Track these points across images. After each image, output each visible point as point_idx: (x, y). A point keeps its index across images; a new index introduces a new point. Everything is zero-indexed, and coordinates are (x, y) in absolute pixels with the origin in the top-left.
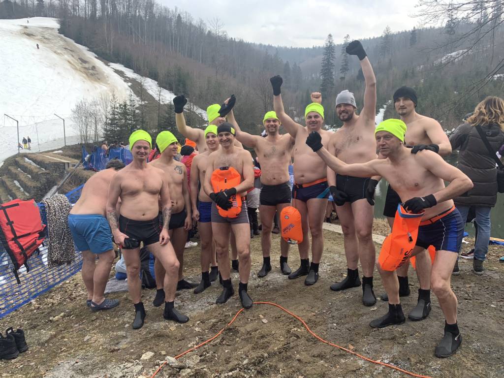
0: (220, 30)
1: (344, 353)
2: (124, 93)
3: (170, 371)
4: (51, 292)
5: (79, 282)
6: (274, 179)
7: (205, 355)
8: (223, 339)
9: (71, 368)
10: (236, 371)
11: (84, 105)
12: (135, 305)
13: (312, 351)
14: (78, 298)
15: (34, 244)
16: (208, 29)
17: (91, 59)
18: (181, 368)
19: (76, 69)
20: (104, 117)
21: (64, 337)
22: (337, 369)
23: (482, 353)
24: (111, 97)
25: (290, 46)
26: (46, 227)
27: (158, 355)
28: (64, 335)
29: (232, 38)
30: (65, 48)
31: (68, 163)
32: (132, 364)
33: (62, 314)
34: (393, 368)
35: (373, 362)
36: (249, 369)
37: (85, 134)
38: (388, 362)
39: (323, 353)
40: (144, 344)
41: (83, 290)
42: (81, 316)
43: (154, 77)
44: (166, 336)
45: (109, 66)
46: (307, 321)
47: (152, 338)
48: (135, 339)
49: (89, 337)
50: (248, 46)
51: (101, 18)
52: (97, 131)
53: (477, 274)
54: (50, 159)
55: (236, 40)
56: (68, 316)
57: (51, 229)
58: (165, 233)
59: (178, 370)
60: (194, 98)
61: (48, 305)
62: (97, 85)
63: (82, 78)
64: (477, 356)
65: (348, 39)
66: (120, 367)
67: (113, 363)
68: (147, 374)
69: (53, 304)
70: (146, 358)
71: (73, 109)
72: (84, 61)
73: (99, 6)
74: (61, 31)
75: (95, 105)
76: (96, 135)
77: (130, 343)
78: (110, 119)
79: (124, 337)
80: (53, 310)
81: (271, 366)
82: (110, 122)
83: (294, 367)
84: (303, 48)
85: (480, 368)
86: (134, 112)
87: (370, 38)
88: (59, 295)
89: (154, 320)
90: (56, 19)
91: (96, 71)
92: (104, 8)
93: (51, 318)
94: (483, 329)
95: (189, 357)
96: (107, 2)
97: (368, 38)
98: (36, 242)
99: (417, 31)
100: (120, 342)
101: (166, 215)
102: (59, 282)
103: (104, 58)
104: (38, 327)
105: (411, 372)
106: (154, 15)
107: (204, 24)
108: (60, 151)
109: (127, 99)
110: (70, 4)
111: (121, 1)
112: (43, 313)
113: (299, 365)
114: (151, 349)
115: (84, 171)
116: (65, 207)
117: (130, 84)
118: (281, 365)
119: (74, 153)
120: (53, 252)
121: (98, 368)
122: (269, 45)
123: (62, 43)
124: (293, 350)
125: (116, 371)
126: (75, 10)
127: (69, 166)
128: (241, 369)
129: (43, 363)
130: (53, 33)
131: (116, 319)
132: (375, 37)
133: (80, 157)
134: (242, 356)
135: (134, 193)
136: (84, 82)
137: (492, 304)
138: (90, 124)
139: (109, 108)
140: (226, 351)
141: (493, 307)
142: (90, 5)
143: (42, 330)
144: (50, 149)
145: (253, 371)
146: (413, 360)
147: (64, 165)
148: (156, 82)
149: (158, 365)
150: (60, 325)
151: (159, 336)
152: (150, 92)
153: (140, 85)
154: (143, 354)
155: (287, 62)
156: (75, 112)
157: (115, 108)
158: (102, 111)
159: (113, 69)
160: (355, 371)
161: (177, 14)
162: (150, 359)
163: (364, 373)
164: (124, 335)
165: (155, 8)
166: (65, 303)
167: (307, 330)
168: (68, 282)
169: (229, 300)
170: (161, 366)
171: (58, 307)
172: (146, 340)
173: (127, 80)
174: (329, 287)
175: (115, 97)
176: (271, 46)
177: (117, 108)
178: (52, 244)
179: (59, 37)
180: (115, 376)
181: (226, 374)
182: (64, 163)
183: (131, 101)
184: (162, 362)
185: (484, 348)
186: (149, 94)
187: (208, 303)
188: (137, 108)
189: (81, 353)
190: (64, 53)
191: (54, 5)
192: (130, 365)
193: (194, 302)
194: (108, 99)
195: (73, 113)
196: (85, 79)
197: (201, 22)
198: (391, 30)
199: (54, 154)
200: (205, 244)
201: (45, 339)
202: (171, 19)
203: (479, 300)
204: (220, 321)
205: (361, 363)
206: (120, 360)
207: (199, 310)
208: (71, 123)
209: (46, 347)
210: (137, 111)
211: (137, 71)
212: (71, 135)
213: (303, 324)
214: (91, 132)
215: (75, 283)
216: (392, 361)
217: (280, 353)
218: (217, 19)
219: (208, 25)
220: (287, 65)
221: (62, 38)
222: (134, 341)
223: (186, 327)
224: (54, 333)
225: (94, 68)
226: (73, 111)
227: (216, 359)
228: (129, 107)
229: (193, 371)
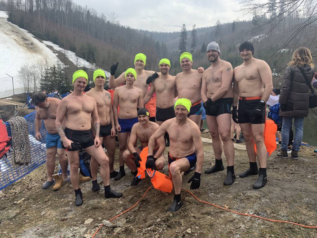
0: (115, 21)
1: (223, 210)
2: (53, 60)
3: (106, 230)
4: (13, 185)
5: (33, 178)
6: (165, 104)
7: (129, 218)
8: (140, 207)
9: (34, 233)
10: (152, 227)
11: (26, 68)
12: (75, 190)
13: (201, 211)
14: (33, 188)
15: (4, 149)
16: (108, 20)
17: (31, 38)
18: (114, 227)
19: (20, 44)
20: (40, 75)
21: (26, 214)
22: (220, 221)
23: (311, 204)
24: (45, 63)
25: (160, 31)
26: (11, 138)
27: (96, 220)
28: (26, 212)
29: (123, 26)
30: (12, 31)
31: (17, 105)
32: (79, 227)
33: (23, 199)
34: (257, 217)
35: (243, 215)
36: (161, 225)
37: (27, 87)
38: (252, 214)
39: (209, 211)
40: (85, 214)
41: (36, 183)
42: (37, 199)
43: (73, 50)
44: (100, 208)
45: (43, 42)
46: (194, 193)
47: (90, 209)
48: (78, 212)
49: (45, 213)
50: (133, 31)
51: (36, 11)
52: (35, 86)
53: (295, 159)
54: (4, 103)
55: (126, 27)
56: (27, 200)
57: (14, 140)
58: (98, 139)
59: (112, 229)
60: (100, 63)
61: (12, 194)
62: (34, 55)
63: (24, 50)
64: (308, 206)
65: (195, 27)
66: (70, 230)
67: (65, 228)
68: (90, 233)
69: (15, 193)
70: (88, 223)
71: (19, 71)
72: (25, 39)
73: (35, 4)
74: (9, 20)
75: (34, 68)
76: (35, 87)
77: (74, 214)
78: (45, 77)
79: (70, 210)
80: (16, 197)
81: (176, 222)
82: (44, 78)
83: (191, 221)
84: (168, 33)
85: (312, 213)
86: (61, 72)
87: (208, 27)
88: (19, 187)
89: (89, 199)
90: (5, 12)
91: (34, 46)
92: (38, 5)
93: (15, 202)
94: (308, 190)
95: (118, 220)
96: (40, 2)
97: (207, 27)
98: (5, 148)
99: (235, 23)
100: (68, 214)
101: (97, 128)
102: (18, 179)
103: (39, 38)
104: (6, 208)
105: (269, 219)
106: (72, 10)
107: (105, 17)
108: (10, 98)
109: (55, 64)
110: (15, 2)
111: (49, 1)
112: (9, 199)
113: (194, 220)
114: (90, 217)
115: (28, 110)
116: (24, 125)
117: (57, 54)
118: (182, 221)
119: (20, 100)
120: (16, 156)
121: (54, 232)
122: (146, 30)
123: (10, 27)
124: (188, 211)
125: (68, 233)
126: (18, 6)
127: (17, 107)
128: (156, 225)
129: (14, 232)
130: (4, 21)
131: (63, 200)
132: (211, 26)
133: (25, 102)
134: (155, 217)
135: (76, 112)
136: (25, 53)
137: (309, 176)
138: (31, 80)
139: (44, 70)
140: (143, 215)
141: (309, 178)
142: (29, 3)
143: (9, 210)
144: (3, 97)
145: (164, 225)
146: (269, 212)
147: (14, 107)
148: (75, 53)
149: (97, 226)
150: (22, 206)
151: (95, 208)
152: (71, 60)
153: (64, 55)
154: (85, 220)
155: (158, 41)
156: (20, 72)
157: (47, 70)
158: (39, 71)
159: (46, 44)
160: (232, 221)
161: (87, 10)
162: (91, 223)
163: (238, 222)
164: (70, 209)
165: (72, 6)
166: (24, 192)
167: (195, 198)
168: (24, 178)
169: (139, 183)
170: (100, 227)
171: (19, 195)
172: (86, 211)
173: (55, 51)
174: (204, 171)
175: (48, 62)
176: (148, 31)
177: (49, 70)
178: (16, 151)
179: (8, 23)
180: (67, 236)
181: (146, 229)
182: (14, 105)
183: (58, 65)
184: (100, 224)
185: (311, 201)
186: (70, 61)
187: (125, 186)
188: (62, 70)
189: (40, 223)
190: (12, 34)
191: (4, 3)
192: (77, 228)
193: (115, 186)
194: (43, 64)
195: (19, 73)
196: (26, 51)
197: (103, 15)
198: (220, 22)
199: (6, 100)
200: (122, 147)
201: (12, 215)
202: (83, 13)
203: (300, 174)
204: (136, 196)
205: (235, 216)
206: (69, 226)
207: (120, 190)
208: (18, 79)
209: (14, 221)
210: (62, 72)
211: (61, 46)
212: (17, 88)
213: (191, 194)
214: (32, 86)
215: (30, 179)
216: (255, 213)
217: (180, 213)
218: (113, 14)
219: (107, 17)
220: (158, 43)
221: (10, 24)
222: (78, 213)
223: (113, 202)
224: (19, 211)
225: (32, 44)
226: (18, 72)
227: (137, 220)
228: (57, 69)
229: (124, 228)
